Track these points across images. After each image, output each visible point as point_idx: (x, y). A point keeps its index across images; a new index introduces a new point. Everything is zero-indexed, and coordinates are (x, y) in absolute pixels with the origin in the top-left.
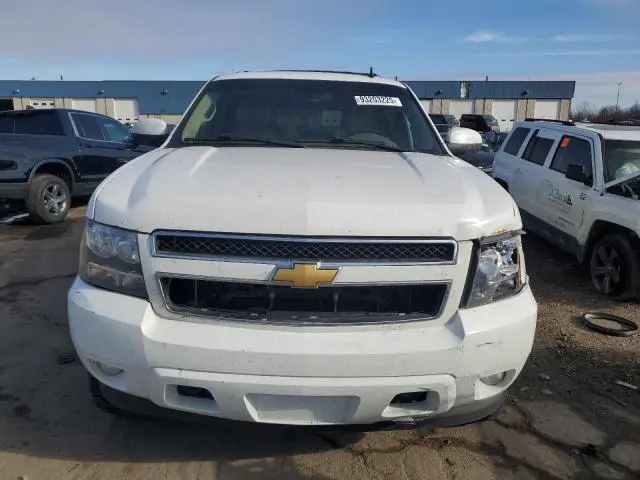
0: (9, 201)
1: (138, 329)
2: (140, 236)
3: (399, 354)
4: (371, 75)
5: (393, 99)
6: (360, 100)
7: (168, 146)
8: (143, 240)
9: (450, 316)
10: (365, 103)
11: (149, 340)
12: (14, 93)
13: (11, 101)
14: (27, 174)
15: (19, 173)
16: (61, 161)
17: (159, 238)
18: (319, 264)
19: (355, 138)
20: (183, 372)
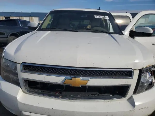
0: (3, 43)
1: (16, 98)
2: (17, 64)
3: (110, 112)
4: (99, 9)
5: (106, 16)
6: (96, 17)
7: (37, 31)
8: (18, 66)
9: (129, 97)
10: (98, 18)
11: (20, 102)
12: (10, 15)
13: (10, 17)
14: (7, 36)
15: (5, 36)
16: (17, 33)
17: (24, 65)
18: (81, 78)
19: (94, 28)
20: (32, 113)
